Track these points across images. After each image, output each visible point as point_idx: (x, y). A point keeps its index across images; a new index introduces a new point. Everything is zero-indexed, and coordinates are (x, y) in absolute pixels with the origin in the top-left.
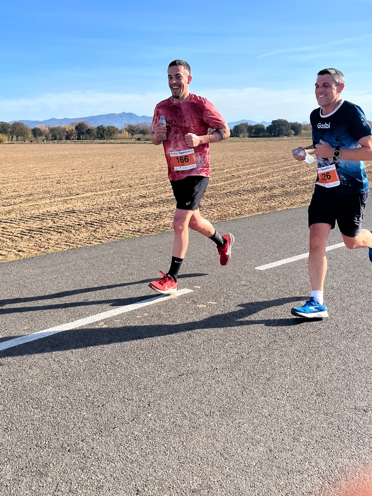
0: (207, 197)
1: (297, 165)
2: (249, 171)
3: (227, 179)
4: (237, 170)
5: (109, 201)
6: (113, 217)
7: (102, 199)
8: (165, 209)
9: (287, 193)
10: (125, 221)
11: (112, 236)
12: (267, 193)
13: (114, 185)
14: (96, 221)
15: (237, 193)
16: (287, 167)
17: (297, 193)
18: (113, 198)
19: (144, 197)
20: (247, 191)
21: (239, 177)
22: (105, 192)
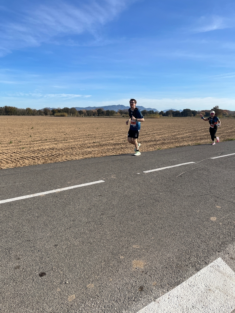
1: (182, 130)
2: (157, 132)
6: (68, 152)
13: (88, 136)
16: (176, 131)
17: (168, 143)
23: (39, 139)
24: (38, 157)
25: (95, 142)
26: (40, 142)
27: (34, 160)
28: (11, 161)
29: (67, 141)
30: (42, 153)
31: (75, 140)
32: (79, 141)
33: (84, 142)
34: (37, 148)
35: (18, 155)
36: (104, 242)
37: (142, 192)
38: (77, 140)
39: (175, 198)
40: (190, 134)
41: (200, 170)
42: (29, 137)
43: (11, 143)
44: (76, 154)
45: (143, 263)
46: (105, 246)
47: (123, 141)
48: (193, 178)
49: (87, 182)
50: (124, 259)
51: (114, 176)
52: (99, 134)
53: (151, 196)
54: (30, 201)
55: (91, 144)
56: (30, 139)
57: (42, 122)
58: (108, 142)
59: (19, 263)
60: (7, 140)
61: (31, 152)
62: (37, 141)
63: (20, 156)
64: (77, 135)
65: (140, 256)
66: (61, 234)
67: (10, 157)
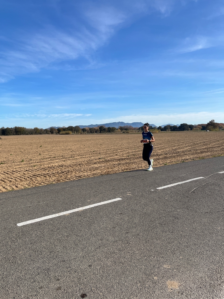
23: (48, 157)
24: (49, 174)
25: (100, 158)
26: (49, 159)
27: (46, 177)
28: (25, 179)
29: (74, 158)
30: (52, 171)
31: (82, 157)
32: (85, 157)
33: (90, 158)
34: (47, 166)
35: (30, 173)
36: (135, 262)
37: (160, 209)
38: (83, 157)
39: (193, 215)
40: (190, 147)
41: (211, 185)
42: (38, 155)
43: (22, 161)
44: (84, 170)
45: (177, 284)
46: (136, 266)
47: (126, 156)
48: (205, 194)
49: (105, 200)
50: (158, 279)
51: (129, 193)
52: (103, 150)
53: (170, 214)
54: (56, 220)
55: (97, 160)
56: (40, 157)
57: (49, 140)
58: (113, 157)
59: (60, 284)
60: (19, 158)
61: (42, 170)
62: (46, 159)
63: (32, 174)
64: (83, 152)
65: (173, 277)
66: (92, 254)
67: (23, 175)
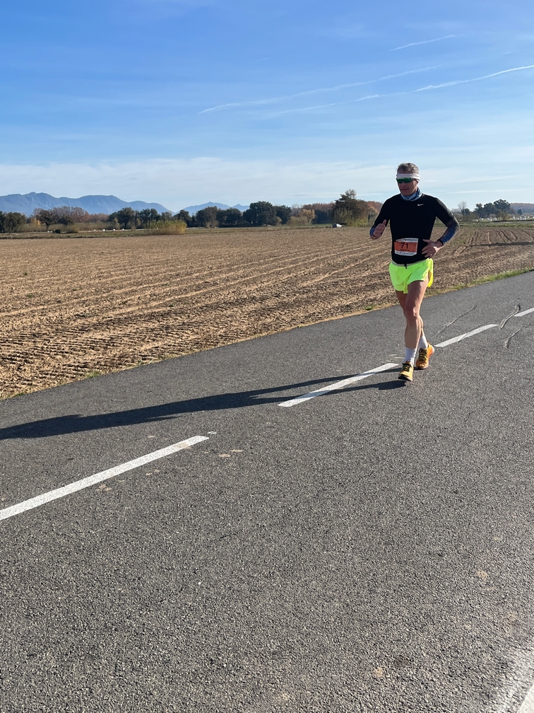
0: (176, 313)
1: (292, 266)
2: (228, 275)
3: (199, 288)
4: (211, 275)
5: (30, 324)
6: (42, 348)
7: (19, 322)
8: (117, 332)
9: (284, 306)
10: (61, 352)
11: (47, 374)
12: (258, 305)
13: (34, 300)
14: (18, 355)
15: (216, 306)
16: (279, 269)
17: (298, 303)
18: (36, 320)
19: (84, 316)
20: (230, 303)
21: (215, 284)
22: (22, 311)
25: (78, 314)
32: (24, 314)
40: (327, 275)
52: (57, 291)
55: (79, 322)
